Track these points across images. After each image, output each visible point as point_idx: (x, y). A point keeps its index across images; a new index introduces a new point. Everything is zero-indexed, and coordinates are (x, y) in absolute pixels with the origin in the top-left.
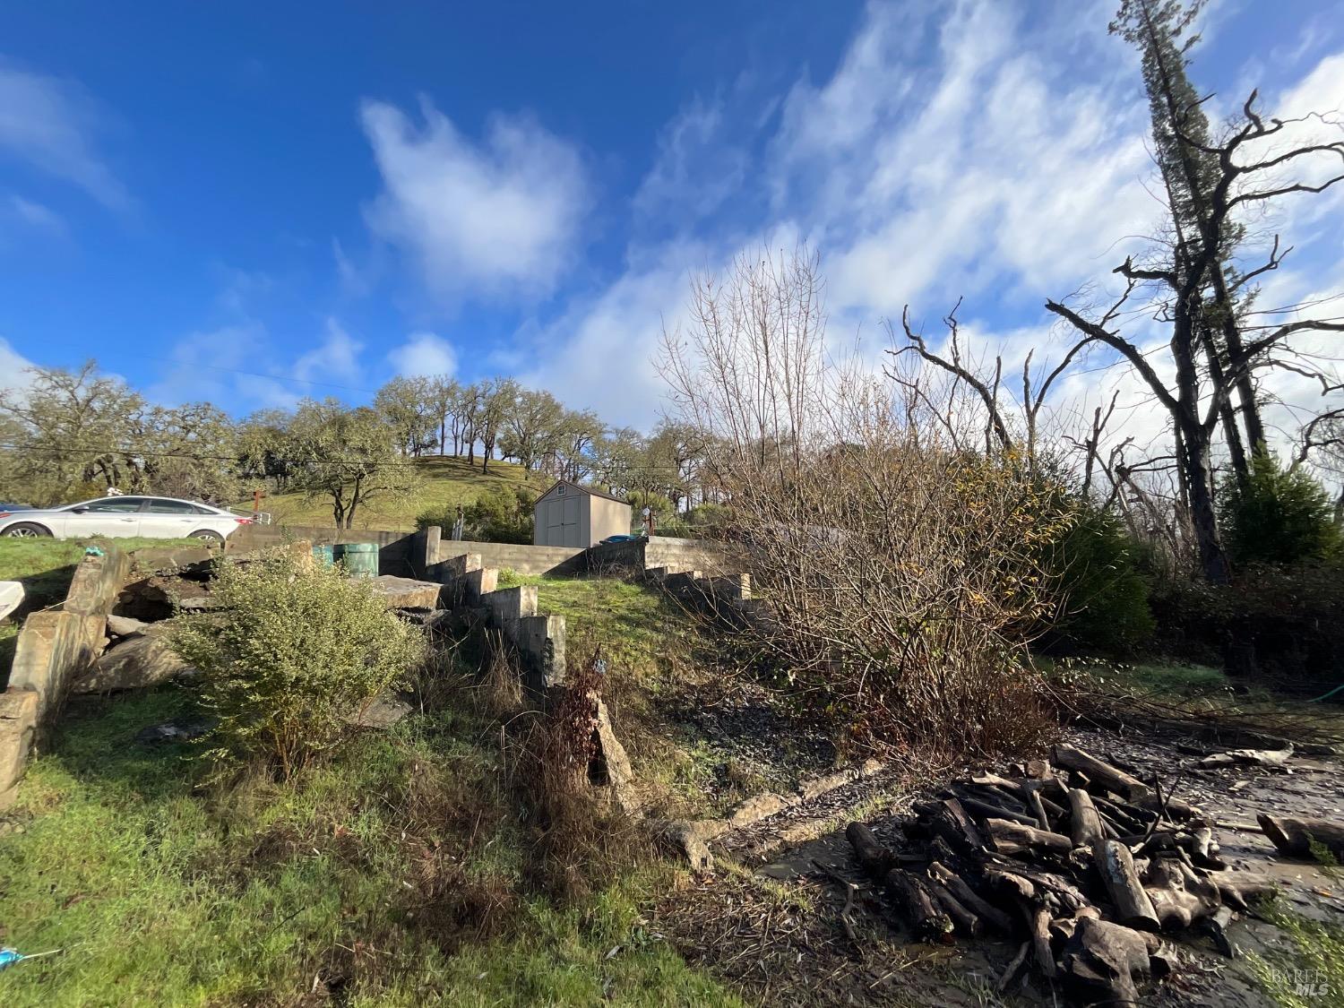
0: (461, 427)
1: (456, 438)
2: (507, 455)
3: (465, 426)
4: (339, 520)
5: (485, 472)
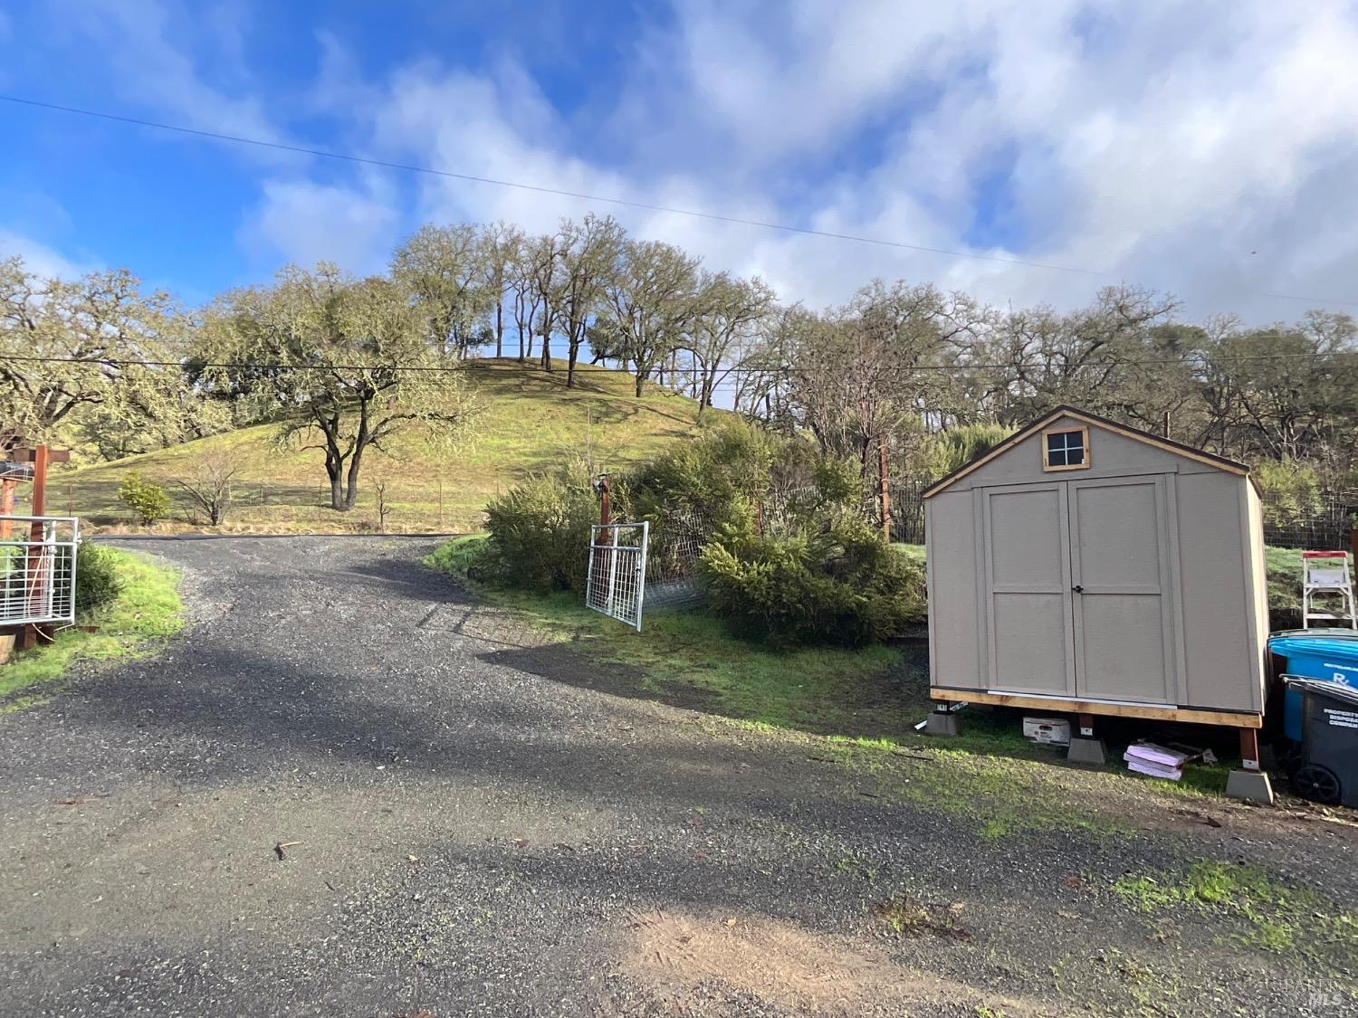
1: (520, 327)
2: (600, 355)
3: (534, 308)
4: (334, 476)
5: (570, 385)
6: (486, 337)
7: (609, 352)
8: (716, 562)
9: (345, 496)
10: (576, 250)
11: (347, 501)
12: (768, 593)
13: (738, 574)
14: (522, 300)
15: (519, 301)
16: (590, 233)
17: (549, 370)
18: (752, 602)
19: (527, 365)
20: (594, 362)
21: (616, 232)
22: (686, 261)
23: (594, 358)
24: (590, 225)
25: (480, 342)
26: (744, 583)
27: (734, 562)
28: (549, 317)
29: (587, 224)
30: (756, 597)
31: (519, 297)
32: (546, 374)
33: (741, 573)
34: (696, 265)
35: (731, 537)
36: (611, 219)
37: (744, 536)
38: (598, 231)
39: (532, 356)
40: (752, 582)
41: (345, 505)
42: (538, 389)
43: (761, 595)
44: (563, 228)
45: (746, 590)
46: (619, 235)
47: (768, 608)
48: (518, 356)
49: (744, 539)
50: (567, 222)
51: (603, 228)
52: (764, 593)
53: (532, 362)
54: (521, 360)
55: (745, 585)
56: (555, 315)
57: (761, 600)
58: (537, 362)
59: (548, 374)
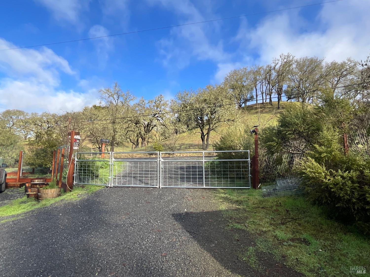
0: (265, 88)
1: (262, 94)
2: (289, 98)
3: (267, 87)
4: (203, 140)
5: (278, 108)
6: (252, 98)
7: (292, 97)
8: (308, 170)
9: (206, 146)
10: (277, 67)
11: (206, 147)
12: (353, 193)
13: (325, 178)
14: (262, 85)
15: (261, 86)
16: (282, 60)
17: (271, 105)
18: (339, 199)
19: (265, 104)
20: (287, 101)
21: (291, 58)
22: (318, 60)
23: (287, 99)
24: (282, 57)
25: (250, 100)
26: (331, 184)
27: (322, 169)
28: (271, 89)
29: (281, 57)
30: (341, 195)
31: (261, 85)
32: (270, 106)
33: (328, 177)
34: (322, 61)
35: (320, 153)
36: (289, 54)
37: (330, 152)
38: (285, 58)
39: (267, 102)
40: (337, 184)
41: (206, 148)
42: (268, 111)
43: (346, 194)
44: (273, 61)
45: (332, 190)
46: (293, 58)
47: (354, 204)
48: (262, 102)
49: (331, 154)
50: (274, 59)
51: (286, 57)
52: (349, 192)
53: (267, 103)
54: (263, 103)
55: (331, 186)
56: (273, 88)
57: (347, 197)
58: (268, 103)
59: (271, 106)
